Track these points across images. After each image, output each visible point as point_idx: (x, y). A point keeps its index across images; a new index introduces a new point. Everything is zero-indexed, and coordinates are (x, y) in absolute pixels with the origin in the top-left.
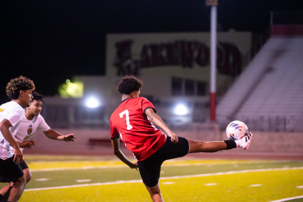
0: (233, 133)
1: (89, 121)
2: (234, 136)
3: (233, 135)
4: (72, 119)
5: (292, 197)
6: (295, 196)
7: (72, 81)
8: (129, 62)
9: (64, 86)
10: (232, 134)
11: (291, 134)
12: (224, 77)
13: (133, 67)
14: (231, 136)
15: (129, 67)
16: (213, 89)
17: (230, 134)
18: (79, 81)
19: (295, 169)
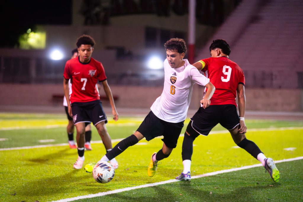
0: (102, 173)
1: (52, 76)
2: (102, 177)
3: (102, 175)
4: (33, 73)
5: (279, 160)
6: (282, 159)
7: (34, 30)
8: (97, 9)
9: (25, 36)
10: (100, 174)
11: (278, 91)
12: (203, 27)
13: (102, 15)
14: (99, 176)
15: (97, 15)
16: (192, 40)
17: (98, 174)
18: (41, 31)
19: (282, 129)
